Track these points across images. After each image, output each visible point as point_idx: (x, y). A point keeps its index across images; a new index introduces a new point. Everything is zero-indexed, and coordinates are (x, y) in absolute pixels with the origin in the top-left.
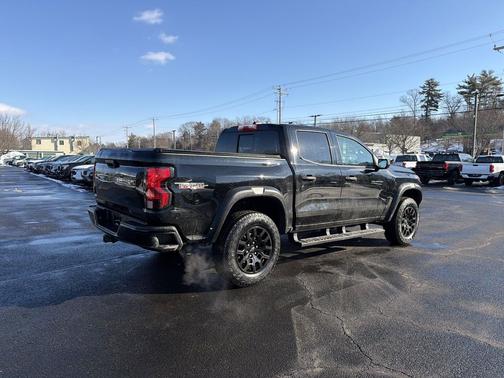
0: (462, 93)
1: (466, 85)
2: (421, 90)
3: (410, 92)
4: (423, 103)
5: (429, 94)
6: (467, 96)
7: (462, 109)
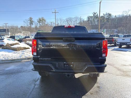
0: (38, 22)
1: (39, 20)
2: (29, 20)
3: (26, 20)
4: (29, 23)
5: (31, 21)
6: (39, 22)
7: (38, 26)
